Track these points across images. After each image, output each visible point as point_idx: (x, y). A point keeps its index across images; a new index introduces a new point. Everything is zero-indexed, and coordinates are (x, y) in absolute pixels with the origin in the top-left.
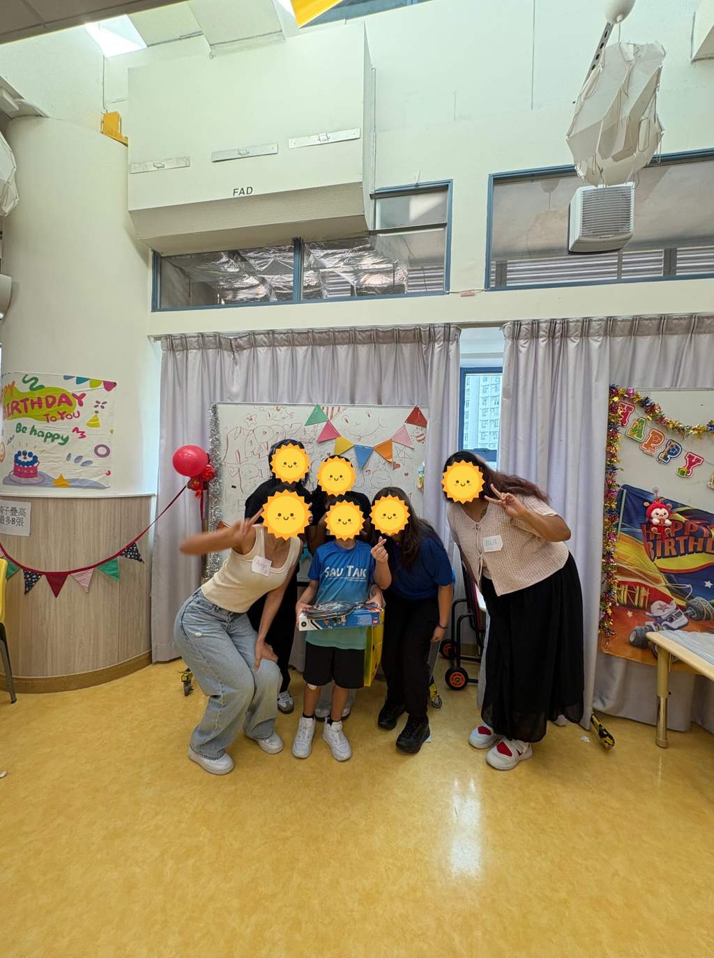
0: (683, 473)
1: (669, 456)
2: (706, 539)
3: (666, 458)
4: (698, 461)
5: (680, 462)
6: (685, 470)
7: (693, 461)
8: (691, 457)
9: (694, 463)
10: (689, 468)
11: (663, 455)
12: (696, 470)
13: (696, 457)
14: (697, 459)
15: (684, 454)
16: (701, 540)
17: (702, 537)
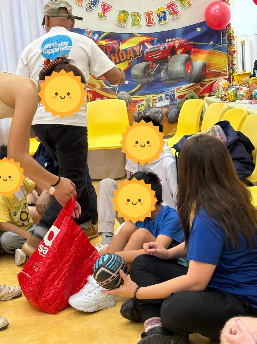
0: (101, 16)
1: (92, 6)
2: (118, 53)
3: (90, 8)
4: (108, 7)
5: (99, 9)
6: (102, 14)
7: (106, 8)
8: (104, 6)
9: (107, 9)
10: (104, 13)
11: (88, 5)
12: (108, 14)
13: (107, 5)
14: (108, 6)
15: (100, 4)
16: (116, 54)
17: (116, 52)
